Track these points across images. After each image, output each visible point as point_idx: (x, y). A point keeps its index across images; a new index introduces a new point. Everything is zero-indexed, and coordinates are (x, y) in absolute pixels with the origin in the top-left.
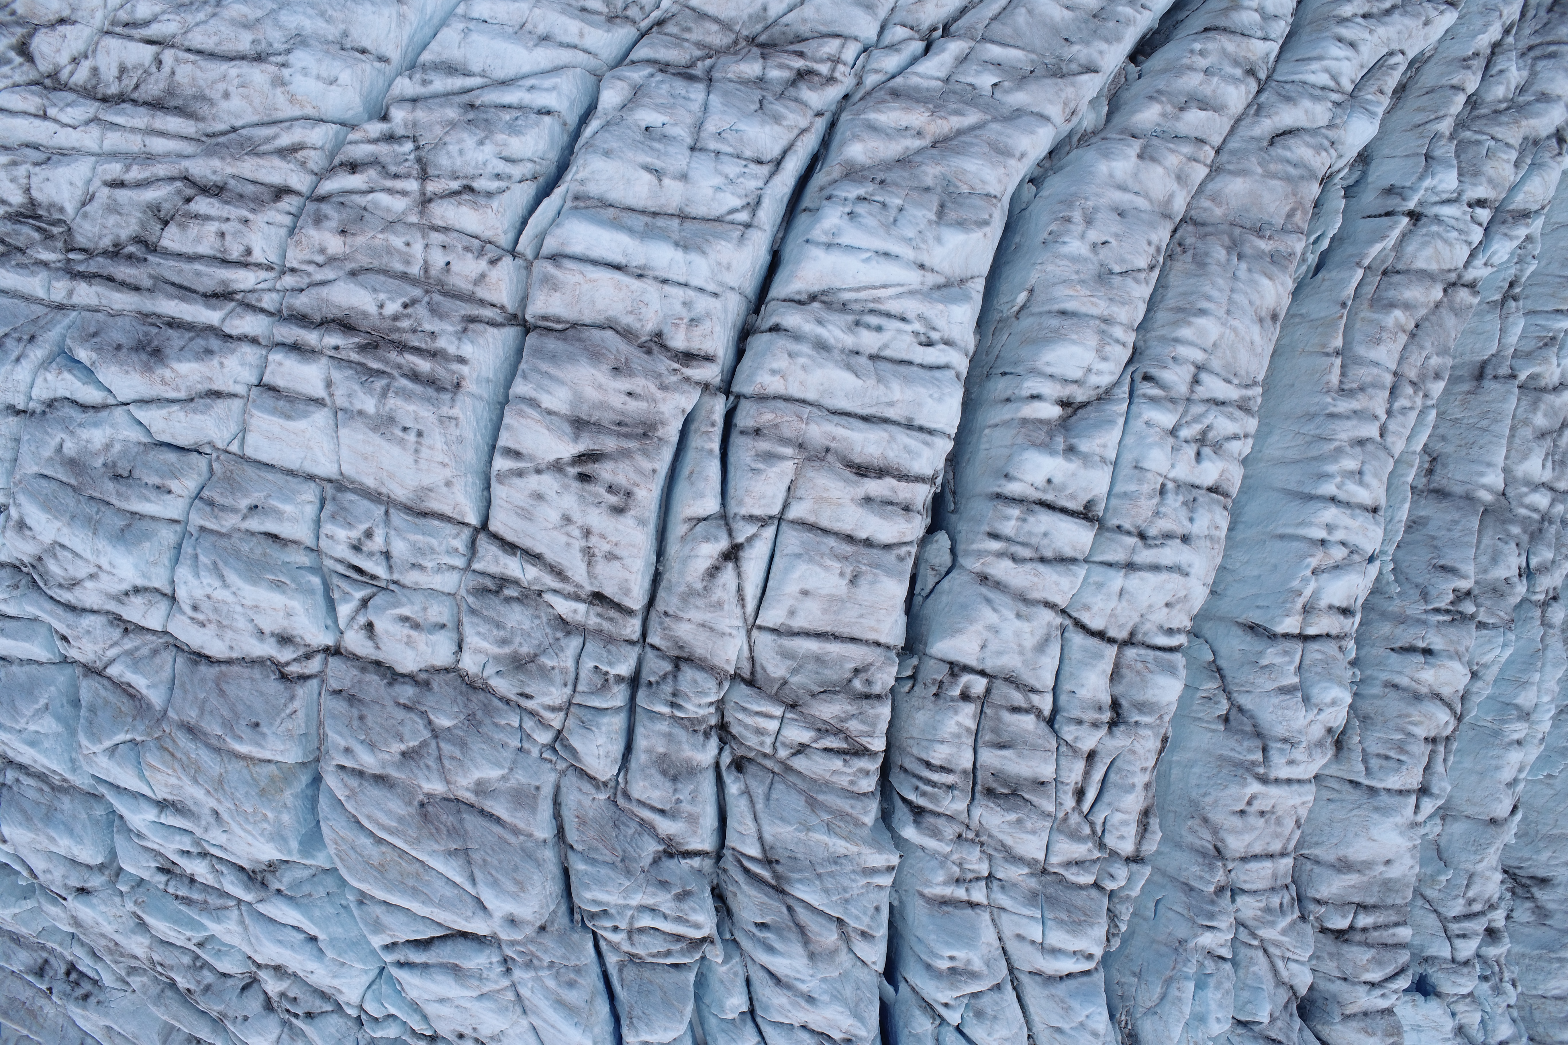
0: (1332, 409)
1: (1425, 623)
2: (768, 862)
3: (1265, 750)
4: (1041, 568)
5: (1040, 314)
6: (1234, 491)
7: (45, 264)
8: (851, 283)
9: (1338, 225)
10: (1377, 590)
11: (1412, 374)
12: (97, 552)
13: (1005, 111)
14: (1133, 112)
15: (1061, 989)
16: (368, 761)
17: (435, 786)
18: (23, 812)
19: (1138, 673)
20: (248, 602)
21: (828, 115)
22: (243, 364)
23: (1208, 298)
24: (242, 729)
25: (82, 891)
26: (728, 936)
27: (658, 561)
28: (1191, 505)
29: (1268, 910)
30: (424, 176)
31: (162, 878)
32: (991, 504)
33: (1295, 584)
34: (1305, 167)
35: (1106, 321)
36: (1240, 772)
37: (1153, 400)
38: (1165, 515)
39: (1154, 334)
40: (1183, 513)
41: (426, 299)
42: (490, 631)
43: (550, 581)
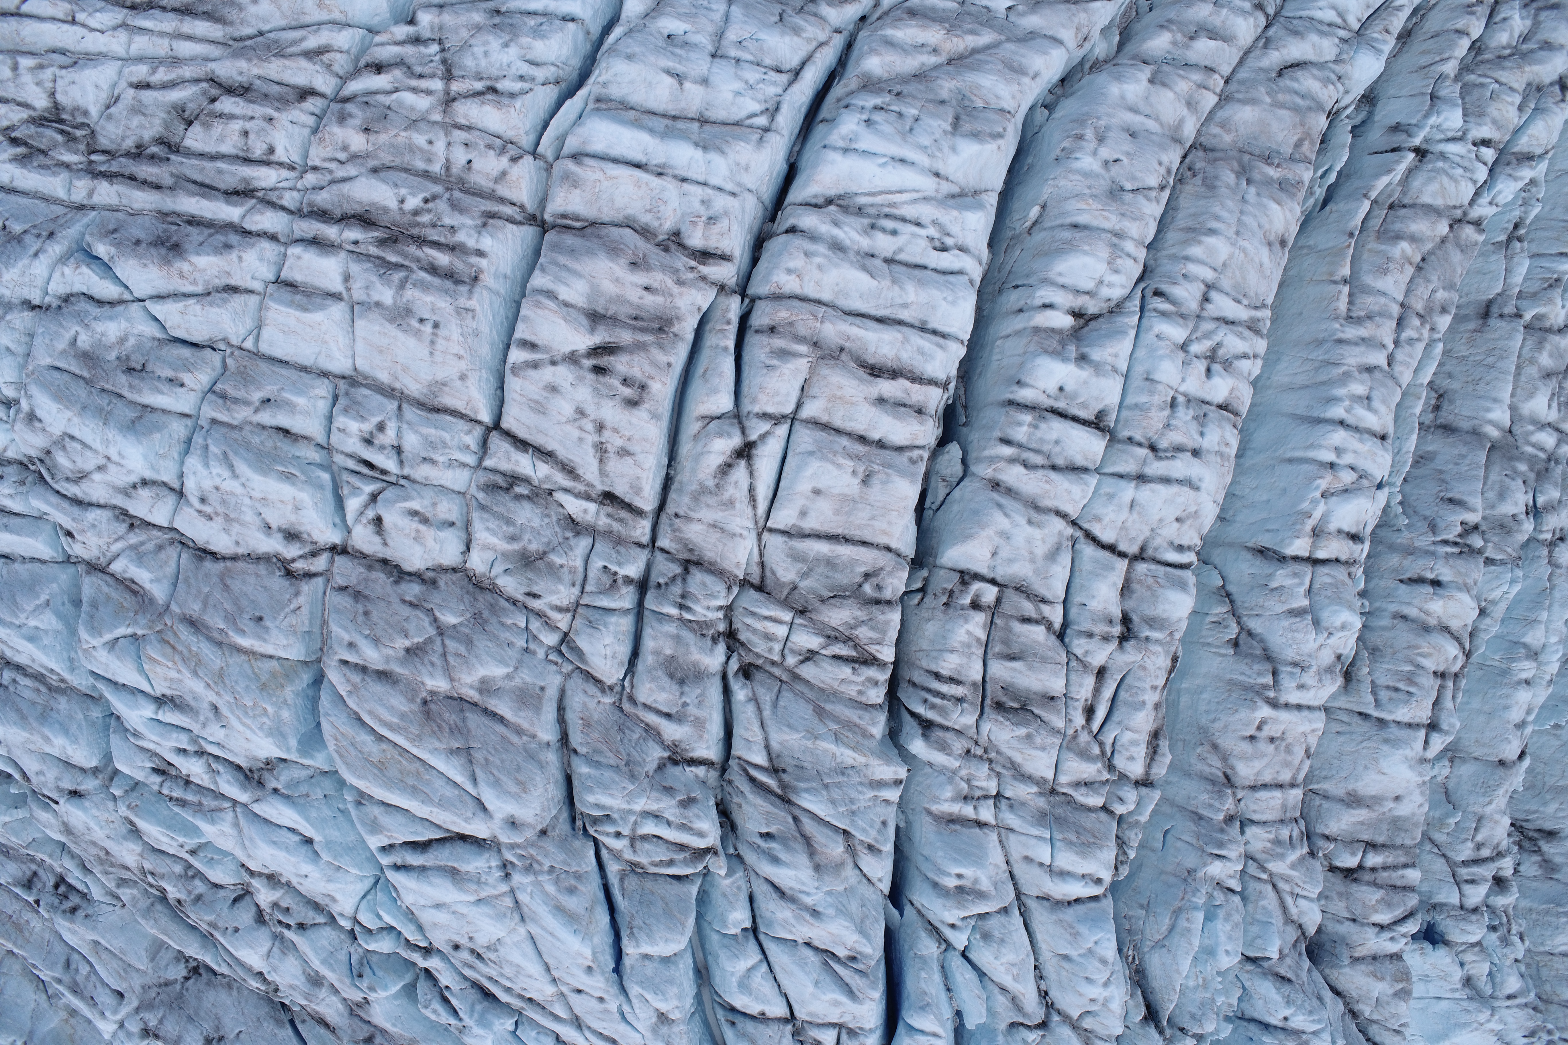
0: (1340, 335)
1: (1433, 554)
2: (775, 770)
3: (1275, 673)
4: (1053, 475)
5: (1052, 228)
6: (1244, 410)
7: (67, 166)
8: (866, 187)
9: (1345, 158)
10: (1384, 522)
11: (1419, 306)
12: (107, 442)
13: (1019, 33)
14: (1144, 40)
15: (1069, 914)
16: (372, 656)
17: (438, 683)
18: (19, 711)
19: (1149, 588)
20: (257, 494)
21: (846, 33)
22: (261, 260)
23: (1218, 218)
24: (245, 623)
25: (75, 794)
26: (731, 851)
27: (669, 465)
28: (1201, 420)
29: (1277, 842)
30: (449, 76)
31: (158, 779)
32: (1003, 410)
33: (1305, 505)
34: (1313, 99)
35: (1118, 235)
36: (1250, 695)
37: (1163, 314)
38: (1176, 428)
39: (1164, 253)
40: (1194, 427)
41: (447, 195)
42: (500, 527)
43: (562, 479)
